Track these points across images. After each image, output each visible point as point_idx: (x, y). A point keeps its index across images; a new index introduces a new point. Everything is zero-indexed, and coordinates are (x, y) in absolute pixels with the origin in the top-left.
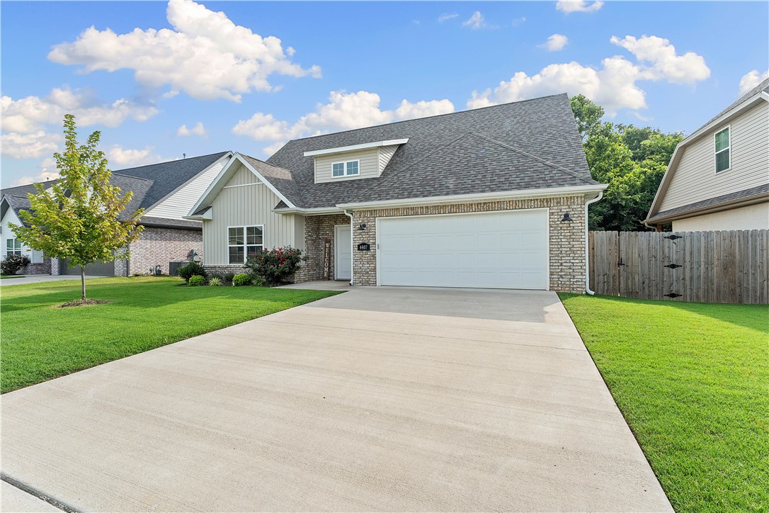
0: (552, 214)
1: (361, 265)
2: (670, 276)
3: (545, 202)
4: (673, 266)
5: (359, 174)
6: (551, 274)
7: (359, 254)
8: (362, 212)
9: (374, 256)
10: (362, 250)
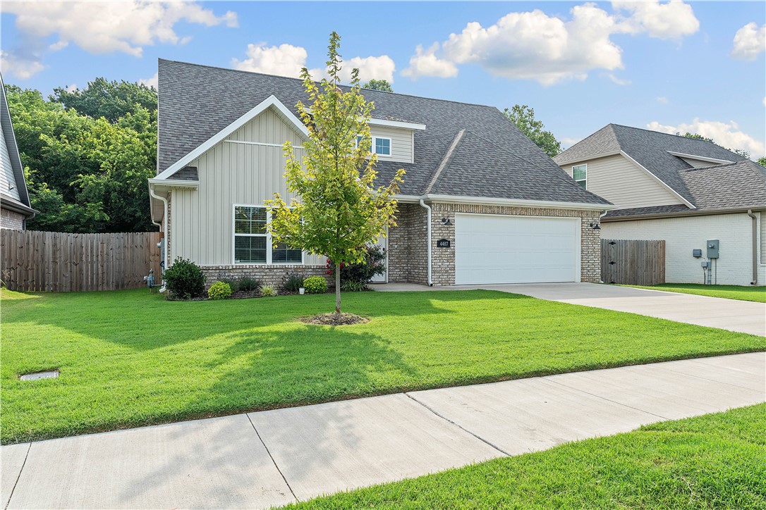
0: (583, 223)
1: (440, 264)
2: (611, 270)
3: (580, 213)
4: (612, 263)
5: (390, 155)
6: (582, 269)
7: (438, 251)
8: (442, 205)
9: (454, 253)
10: (442, 246)
